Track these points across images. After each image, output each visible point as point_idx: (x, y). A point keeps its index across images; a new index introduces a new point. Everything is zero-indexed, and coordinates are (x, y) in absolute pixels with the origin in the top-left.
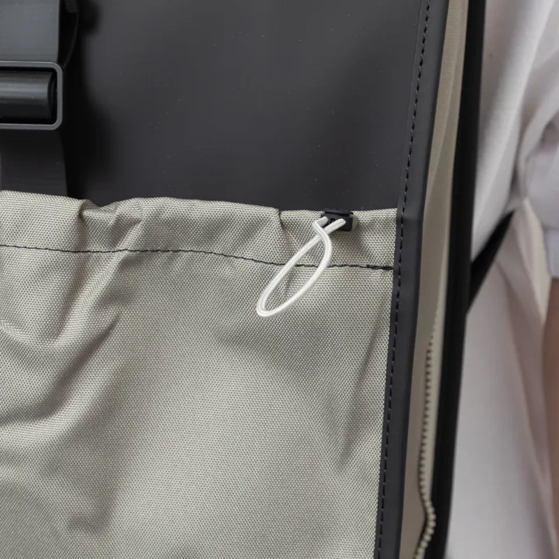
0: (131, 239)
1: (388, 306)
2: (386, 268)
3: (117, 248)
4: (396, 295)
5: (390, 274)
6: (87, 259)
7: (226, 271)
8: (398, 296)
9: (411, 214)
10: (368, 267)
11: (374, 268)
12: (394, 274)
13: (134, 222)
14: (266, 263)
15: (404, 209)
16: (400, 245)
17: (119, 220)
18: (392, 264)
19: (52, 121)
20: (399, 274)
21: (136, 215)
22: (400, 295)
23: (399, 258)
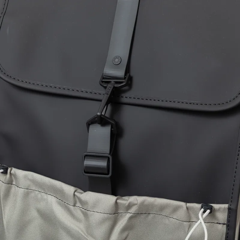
0: (133, 210)
1: (224, 236)
2: (224, 224)
3: (128, 212)
4: (227, 234)
5: (225, 226)
6: (118, 216)
7: (167, 221)
8: (228, 234)
9: (233, 207)
10: (217, 223)
11: (220, 224)
12: (227, 226)
13: (134, 205)
14: (181, 221)
15: (231, 205)
16: (229, 217)
17: (129, 203)
18: (226, 223)
19: (108, 174)
20: (229, 226)
21: (136, 202)
22: (229, 234)
23: (228, 221)
